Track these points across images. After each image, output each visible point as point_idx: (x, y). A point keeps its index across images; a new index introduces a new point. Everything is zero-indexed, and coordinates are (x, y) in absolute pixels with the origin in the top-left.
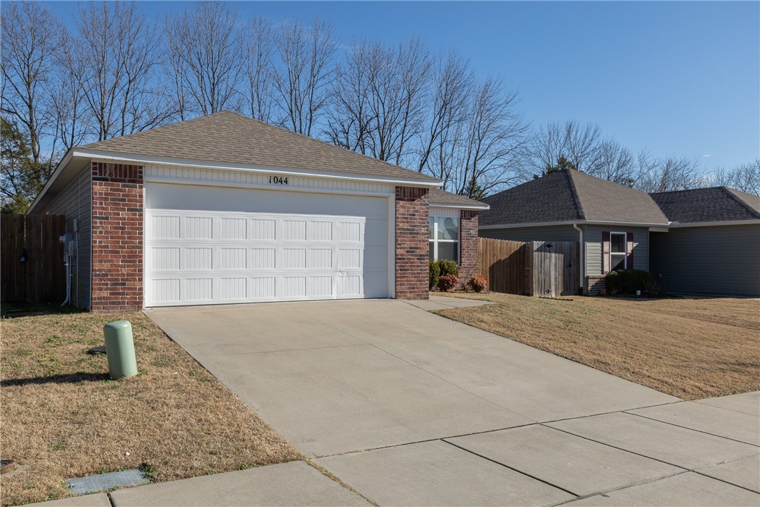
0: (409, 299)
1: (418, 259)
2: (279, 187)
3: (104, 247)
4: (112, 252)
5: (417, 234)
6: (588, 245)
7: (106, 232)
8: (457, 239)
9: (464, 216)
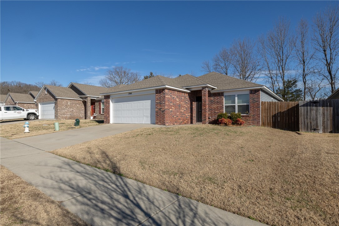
0: (160, 125)
1: (162, 112)
2: (130, 95)
5: (162, 104)
8: (249, 103)
9: (251, 92)
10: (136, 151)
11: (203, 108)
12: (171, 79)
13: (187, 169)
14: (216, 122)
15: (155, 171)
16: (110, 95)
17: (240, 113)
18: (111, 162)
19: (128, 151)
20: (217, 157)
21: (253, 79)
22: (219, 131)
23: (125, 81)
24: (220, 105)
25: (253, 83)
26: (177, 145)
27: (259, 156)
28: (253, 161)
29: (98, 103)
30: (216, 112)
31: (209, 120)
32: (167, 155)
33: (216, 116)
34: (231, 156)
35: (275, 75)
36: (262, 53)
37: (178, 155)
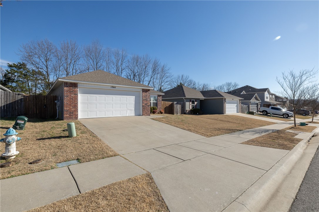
0: (146, 116)
2: (113, 89)
3: (67, 104)
4: (69, 105)
6: (187, 103)
7: (68, 100)
9: (158, 96)
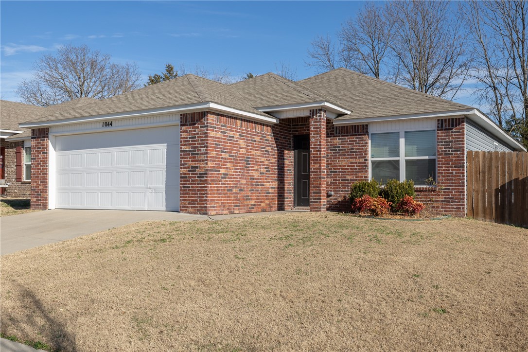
0: (191, 213)
1: (198, 177)
2: (107, 128)
5: (198, 154)
8: (435, 155)
9: (442, 126)
10: (122, 288)
11: (312, 167)
12: (226, 84)
13: (265, 336)
14: (347, 206)
15: (176, 345)
16: (50, 127)
17: (412, 182)
18: (49, 319)
19: (99, 289)
20: (348, 302)
21: (445, 90)
22: (355, 231)
23: (94, 88)
24: (357, 160)
25: (446, 102)
26: (241, 270)
27: (461, 300)
28: (444, 311)
29: (14, 150)
30: (349, 177)
31: (329, 199)
32: (211, 298)
33: (348, 189)
34: (387, 298)
35: (504, 82)
36: (472, 20)
37: (242, 298)
